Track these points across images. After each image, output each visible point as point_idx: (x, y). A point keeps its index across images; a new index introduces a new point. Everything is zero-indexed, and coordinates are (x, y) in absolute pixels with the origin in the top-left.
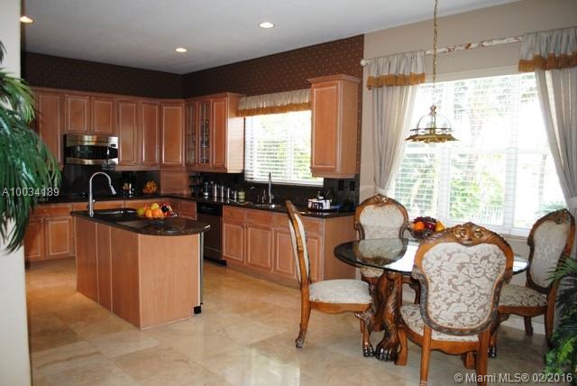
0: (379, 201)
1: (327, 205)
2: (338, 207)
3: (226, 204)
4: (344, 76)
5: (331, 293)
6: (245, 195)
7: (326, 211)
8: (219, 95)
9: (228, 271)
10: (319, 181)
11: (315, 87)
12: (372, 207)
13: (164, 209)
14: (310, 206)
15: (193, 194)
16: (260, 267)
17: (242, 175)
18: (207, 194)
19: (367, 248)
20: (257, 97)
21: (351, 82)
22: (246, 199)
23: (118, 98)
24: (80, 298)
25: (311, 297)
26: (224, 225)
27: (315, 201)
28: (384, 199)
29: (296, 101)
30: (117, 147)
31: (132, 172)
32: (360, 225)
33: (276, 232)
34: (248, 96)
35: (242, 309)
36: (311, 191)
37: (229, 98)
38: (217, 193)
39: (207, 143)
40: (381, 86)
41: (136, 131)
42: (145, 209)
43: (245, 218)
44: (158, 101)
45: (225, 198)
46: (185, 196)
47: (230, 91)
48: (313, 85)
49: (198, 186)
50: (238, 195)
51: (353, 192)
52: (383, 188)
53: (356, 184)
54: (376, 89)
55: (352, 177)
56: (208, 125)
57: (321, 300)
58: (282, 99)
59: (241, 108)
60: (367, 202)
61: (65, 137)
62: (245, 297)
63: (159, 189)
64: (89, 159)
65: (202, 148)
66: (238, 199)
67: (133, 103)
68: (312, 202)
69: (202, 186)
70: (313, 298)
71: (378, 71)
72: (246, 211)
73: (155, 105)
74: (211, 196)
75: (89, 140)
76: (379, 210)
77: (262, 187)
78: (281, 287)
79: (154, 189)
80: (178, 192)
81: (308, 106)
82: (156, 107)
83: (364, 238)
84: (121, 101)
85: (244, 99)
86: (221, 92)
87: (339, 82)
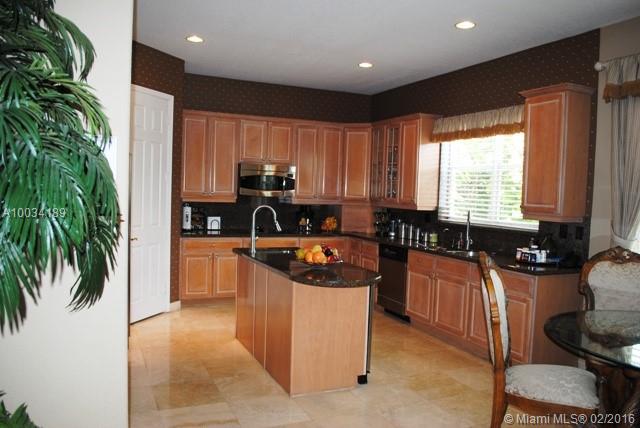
0: (618, 255)
1: (542, 257)
2: (557, 260)
3: (414, 248)
4: (570, 86)
5: (538, 385)
6: (438, 237)
7: (541, 265)
8: (410, 116)
9: (412, 330)
10: (533, 225)
11: (529, 102)
12: (606, 264)
13: (328, 253)
14: (518, 256)
15: (378, 234)
16: (449, 329)
17: (435, 213)
18: (393, 234)
19: (597, 321)
20: (455, 118)
21: (580, 93)
22: (438, 243)
23: (298, 122)
24: (237, 348)
25: (507, 388)
26: (409, 273)
27: (526, 250)
28: (626, 253)
29: (505, 120)
30: (294, 178)
31: (310, 206)
32: (587, 286)
33: (471, 287)
34: (446, 116)
35: (419, 386)
36: (522, 237)
37: (422, 119)
38: (405, 233)
39: (395, 174)
40: (625, 97)
41: (316, 159)
42: (306, 251)
43: (434, 267)
44: (342, 126)
45: (414, 240)
46: (368, 236)
47: (423, 112)
48: (527, 100)
49: (384, 225)
50: (429, 237)
51: (580, 242)
52: (625, 238)
53: (585, 231)
54: (617, 101)
55: (580, 220)
56: (396, 152)
57: (522, 393)
58: (486, 119)
59: (436, 131)
60: (599, 257)
61: (239, 165)
62: (426, 368)
63: (339, 225)
64: (267, 190)
65: (389, 179)
66: (428, 242)
67: (314, 128)
68: (521, 252)
69: (388, 224)
70: (510, 389)
71: (620, 76)
72: (436, 258)
73: (338, 130)
74: (398, 237)
75: (270, 170)
76: (617, 269)
77: (458, 229)
78: (475, 359)
79: (335, 226)
80: (360, 231)
81: (521, 127)
82: (340, 133)
83: (592, 308)
84: (301, 127)
85: (440, 121)
86: (413, 113)
87: (563, 94)
